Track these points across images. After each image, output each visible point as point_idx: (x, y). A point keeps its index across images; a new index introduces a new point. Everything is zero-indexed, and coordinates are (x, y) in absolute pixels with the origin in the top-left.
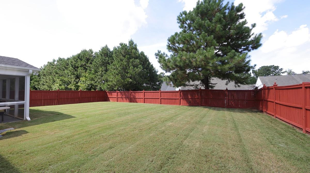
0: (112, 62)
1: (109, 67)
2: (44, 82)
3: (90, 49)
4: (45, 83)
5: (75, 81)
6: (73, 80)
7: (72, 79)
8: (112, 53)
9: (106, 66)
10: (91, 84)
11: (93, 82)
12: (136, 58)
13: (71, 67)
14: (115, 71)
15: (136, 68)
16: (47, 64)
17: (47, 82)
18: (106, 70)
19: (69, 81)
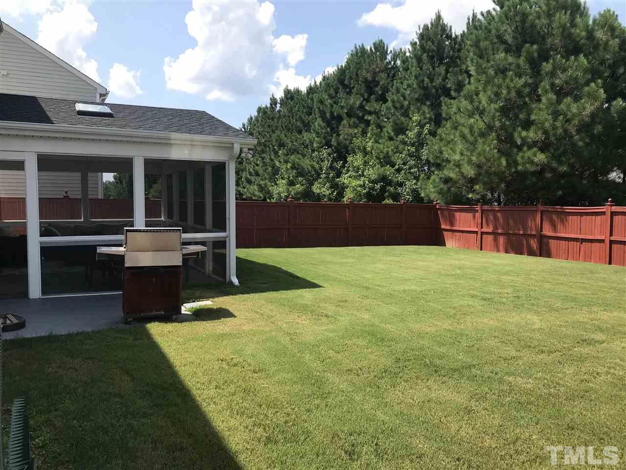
0: (460, 86)
1: (449, 107)
2: (251, 174)
3: (374, 44)
4: (253, 179)
5: (331, 168)
6: (326, 164)
7: (322, 161)
8: (458, 43)
9: (436, 106)
10: (383, 179)
11: (389, 171)
12: (573, 49)
13: (319, 120)
14: (472, 120)
15: (568, 99)
16: (256, 114)
17: (257, 174)
18: (438, 120)
19: (313, 167)
